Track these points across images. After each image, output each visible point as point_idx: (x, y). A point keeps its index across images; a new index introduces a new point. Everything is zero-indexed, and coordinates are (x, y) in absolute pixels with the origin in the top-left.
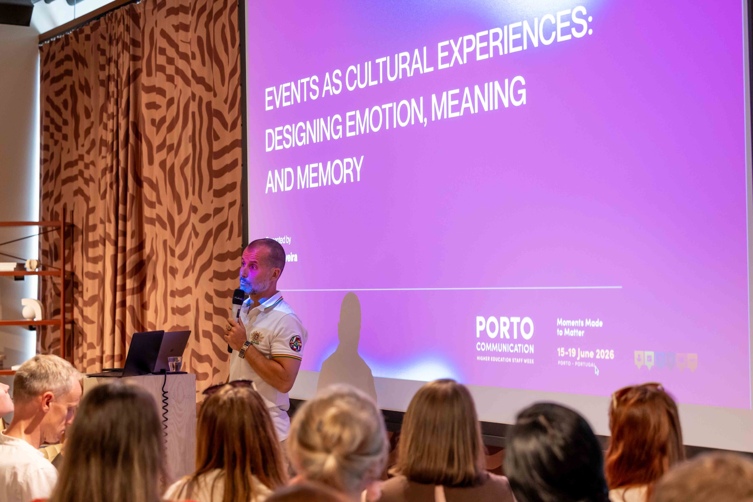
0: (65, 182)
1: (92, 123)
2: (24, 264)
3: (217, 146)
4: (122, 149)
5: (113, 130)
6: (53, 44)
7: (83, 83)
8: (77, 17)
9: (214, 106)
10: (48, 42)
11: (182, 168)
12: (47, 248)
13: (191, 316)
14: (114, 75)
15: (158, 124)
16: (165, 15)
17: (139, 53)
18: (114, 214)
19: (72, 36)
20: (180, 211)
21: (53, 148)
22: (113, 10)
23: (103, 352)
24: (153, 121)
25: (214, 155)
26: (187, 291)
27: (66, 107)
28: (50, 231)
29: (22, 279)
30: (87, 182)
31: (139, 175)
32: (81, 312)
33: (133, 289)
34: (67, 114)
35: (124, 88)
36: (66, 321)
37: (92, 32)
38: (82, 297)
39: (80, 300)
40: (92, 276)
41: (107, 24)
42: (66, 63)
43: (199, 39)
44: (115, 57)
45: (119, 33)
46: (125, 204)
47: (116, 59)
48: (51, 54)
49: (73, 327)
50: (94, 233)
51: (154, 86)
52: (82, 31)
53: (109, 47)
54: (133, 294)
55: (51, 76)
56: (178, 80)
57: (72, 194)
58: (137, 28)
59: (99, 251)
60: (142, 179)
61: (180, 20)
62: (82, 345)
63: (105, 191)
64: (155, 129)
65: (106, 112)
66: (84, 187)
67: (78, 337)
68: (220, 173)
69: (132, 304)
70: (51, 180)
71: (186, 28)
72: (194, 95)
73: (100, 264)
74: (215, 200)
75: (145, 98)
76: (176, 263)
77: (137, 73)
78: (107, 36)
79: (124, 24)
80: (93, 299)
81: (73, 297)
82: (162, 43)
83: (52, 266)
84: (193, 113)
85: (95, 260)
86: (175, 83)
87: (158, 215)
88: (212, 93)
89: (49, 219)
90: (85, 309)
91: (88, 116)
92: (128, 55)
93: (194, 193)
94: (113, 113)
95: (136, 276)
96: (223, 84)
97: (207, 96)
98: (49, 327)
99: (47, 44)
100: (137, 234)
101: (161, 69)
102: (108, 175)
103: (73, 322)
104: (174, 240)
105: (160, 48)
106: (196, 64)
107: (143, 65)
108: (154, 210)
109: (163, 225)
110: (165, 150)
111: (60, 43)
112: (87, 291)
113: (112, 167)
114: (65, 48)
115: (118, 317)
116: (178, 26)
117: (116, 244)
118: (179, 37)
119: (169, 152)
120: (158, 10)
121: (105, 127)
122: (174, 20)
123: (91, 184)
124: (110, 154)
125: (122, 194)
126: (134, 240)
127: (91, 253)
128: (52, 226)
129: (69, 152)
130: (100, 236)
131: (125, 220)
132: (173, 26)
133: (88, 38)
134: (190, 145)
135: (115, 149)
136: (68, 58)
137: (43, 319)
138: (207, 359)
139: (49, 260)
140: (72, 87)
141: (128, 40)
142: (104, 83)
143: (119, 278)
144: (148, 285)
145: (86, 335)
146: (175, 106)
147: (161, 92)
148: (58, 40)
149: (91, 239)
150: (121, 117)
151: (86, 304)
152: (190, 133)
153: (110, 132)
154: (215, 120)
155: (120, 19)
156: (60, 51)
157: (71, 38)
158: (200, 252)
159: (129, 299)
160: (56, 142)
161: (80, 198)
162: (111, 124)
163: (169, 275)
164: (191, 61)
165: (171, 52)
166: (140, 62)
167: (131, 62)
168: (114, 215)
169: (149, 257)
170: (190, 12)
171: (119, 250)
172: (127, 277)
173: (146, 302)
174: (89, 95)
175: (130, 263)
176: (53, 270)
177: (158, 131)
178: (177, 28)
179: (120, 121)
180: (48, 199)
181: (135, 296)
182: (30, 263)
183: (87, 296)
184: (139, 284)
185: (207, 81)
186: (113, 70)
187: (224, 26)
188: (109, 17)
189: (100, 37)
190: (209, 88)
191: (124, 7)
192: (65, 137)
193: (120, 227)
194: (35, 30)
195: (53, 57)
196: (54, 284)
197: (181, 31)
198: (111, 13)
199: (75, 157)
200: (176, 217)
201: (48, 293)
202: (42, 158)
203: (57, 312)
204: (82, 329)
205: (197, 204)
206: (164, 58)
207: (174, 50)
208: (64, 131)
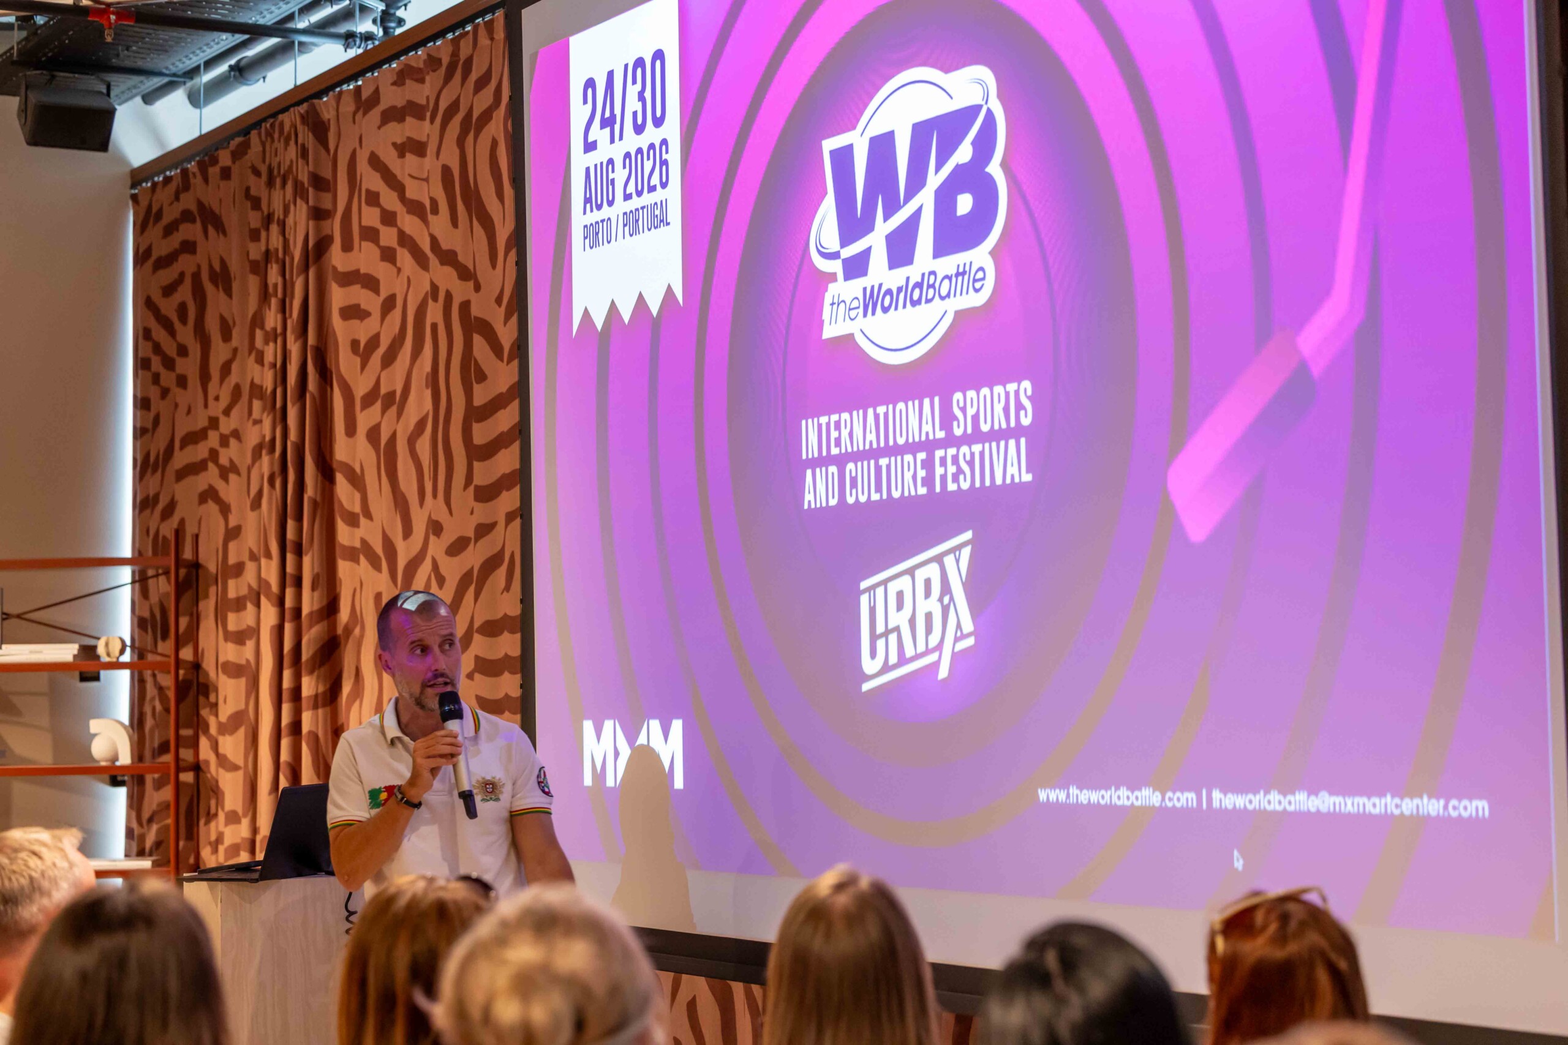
0: (181, 475)
1: (235, 350)
2: (95, 648)
3: (482, 394)
4: (293, 405)
5: (274, 365)
6: (160, 187)
7: (217, 267)
8: (204, 131)
9: (475, 311)
10: (149, 184)
11: (412, 442)
12: (146, 614)
14: (277, 250)
15: (364, 351)
16: (378, 123)
17: (327, 205)
18: (277, 540)
19: (196, 170)
20: (407, 532)
21: (157, 405)
22: (274, 115)
23: (255, 830)
24: (355, 344)
25: (476, 414)
27: (183, 319)
28: (152, 577)
29: (97, 678)
30: (224, 473)
31: (328, 458)
32: (215, 746)
33: (316, 696)
34: (186, 334)
35: (298, 276)
36: (182, 764)
37: (234, 162)
38: (217, 715)
39: (212, 722)
40: (235, 670)
41: (263, 144)
42: (183, 227)
43: (446, 171)
44: (279, 213)
45: (288, 163)
46: (299, 518)
47: (281, 217)
48: (154, 210)
49: (197, 778)
50: (239, 579)
51: (358, 271)
52: (214, 161)
53: (267, 191)
54: (315, 707)
55: (155, 255)
56: (404, 257)
57: (196, 499)
58: (323, 151)
59: (248, 617)
60: (335, 466)
61: (408, 134)
62: (216, 815)
63: (260, 493)
64: (358, 360)
65: (262, 328)
66: (220, 485)
67: (209, 799)
68: (488, 451)
69: (314, 729)
70: (155, 471)
71: (417, 148)
72: (435, 289)
73: (250, 644)
74: (479, 507)
75: (339, 297)
77: (323, 245)
78: (264, 169)
79: (296, 142)
80: (237, 719)
81: (198, 714)
82: (372, 180)
83: (155, 652)
84: (434, 327)
85: (238, 638)
86: (398, 265)
87: (364, 542)
88: (471, 284)
89: (150, 553)
90: (221, 739)
91: (227, 336)
92: (305, 206)
93: (435, 496)
94: (275, 329)
95: (322, 669)
96: (494, 266)
97: (461, 291)
98: (149, 778)
99: (147, 188)
100: (323, 580)
101: (370, 234)
102: (266, 459)
103: (197, 768)
105: (368, 191)
106: (440, 223)
107: (335, 227)
108: (356, 530)
109: (376, 564)
110: (378, 406)
111: (173, 186)
112: (225, 702)
113: (273, 440)
114: (182, 196)
115: (285, 756)
116: (403, 144)
117: (281, 602)
118: (405, 167)
119: (385, 408)
120: (365, 114)
121: (260, 360)
122: (397, 132)
123: (232, 477)
124: (268, 416)
125: (291, 498)
126: (316, 594)
127: (233, 622)
128: (157, 569)
129: (189, 412)
130: (250, 586)
131: (299, 552)
132: (394, 144)
133: (226, 173)
134: (428, 393)
135: (279, 404)
136: (187, 216)
137: (133, 762)
139: (149, 638)
140: (196, 277)
141: (304, 177)
142: (259, 268)
143: (287, 674)
144: (346, 688)
145: (223, 793)
146: (397, 313)
147: (371, 283)
148: (168, 180)
149: (232, 594)
150: (290, 337)
151: (223, 729)
152: (428, 368)
153: (270, 369)
154: (478, 341)
155: (289, 134)
156: (171, 204)
157: (194, 174)
159: (307, 718)
160: (165, 393)
161: (212, 507)
162: (270, 352)
164: (430, 217)
165: (390, 200)
166: (329, 222)
167: (311, 223)
168: (278, 543)
169: (348, 630)
170: (428, 114)
171: (287, 616)
172: (303, 673)
173: (343, 725)
174: (228, 292)
175: (309, 640)
176: (159, 658)
177: (363, 367)
178: (402, 149)
179: (288, 347)
180: (148, 511)
181: (320, 711)
182: (107, 645)
183: (226, 711)
184: (328, 686)
185: (460, 258)
186: (276, 241)
187: (494, 144)
188: (266, 128)
189: (249, 171)
190: (466, 274)
191: (296, 108)
192: (182, 382)
193: (290, 569)
194: (122, 160)
195: (159, 215)
196: (161, 689)
197: (408, 155)
198: (272, 120)
199: (202, 422)
200: (400, 545)
201: (148, 709)
202: (138, 425)
203: (164, 748)
204: (217, 782)
205: (442, 515)
206: (376, 211)
207: (395, 195)
208: (179, 370)
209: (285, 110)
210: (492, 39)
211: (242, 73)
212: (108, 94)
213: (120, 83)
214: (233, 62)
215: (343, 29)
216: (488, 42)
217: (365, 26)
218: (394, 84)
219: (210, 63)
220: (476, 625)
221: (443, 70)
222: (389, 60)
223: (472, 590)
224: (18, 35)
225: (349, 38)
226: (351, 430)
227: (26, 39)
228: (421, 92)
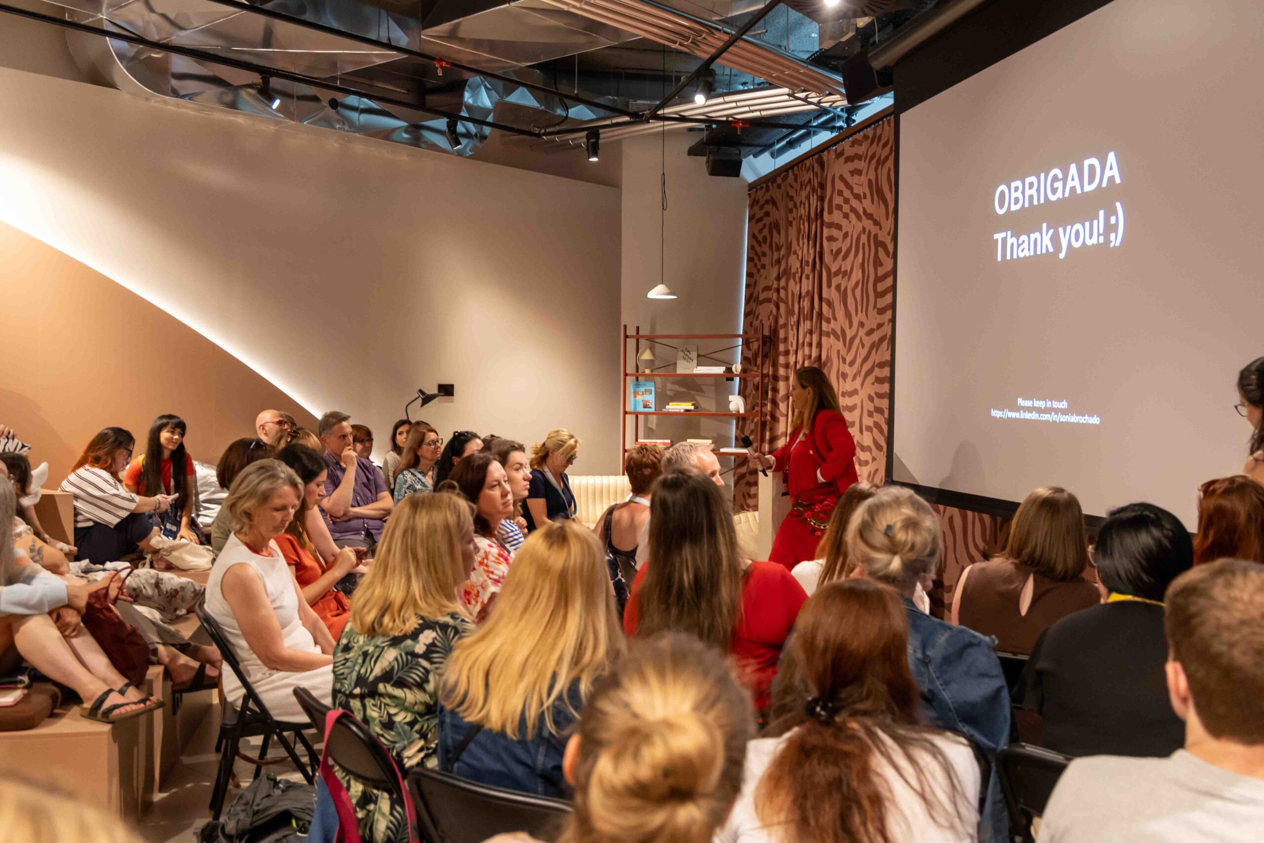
0: (762, 302)
2: (731, 368)
3: (879, 272)
5: (801, 260)
6: (759, 191)
7: (776, 223)
8: (777, 167)
9: (880, 238)
10: (755, 189)
11: (853, 290)
13: (857, 413)
15: (835, 255)
16: (844, 163)
17: (824, 194)
20: (851, 326)
21: (756, 276)
22: (802, 161)
24: (832, 252)
25: (879, 279)
26: (855, 392)
27: (765, 243)
28: (752, 342)
29: (730, 380)
31: (821, 296)
34: (765, 248)
35: (813, 223)
37: (783, 182)
40: (783, 378)
42: (766, 206)
43: (870, 181)
44: (804, 200)
45: (808, 179)
46: (812, 320)
48: (757, 200)
50: (785, 343)
51: (834, 222)
52: (775, 182)
53: (798, 192)
55: (757, 217)
56: (852, 217)
58: (822, 173)
60: (823, 299)
61: (855, 167)
64: (832, 258)
68: (882, 295)
70: (754, 302)
71: (858, 172)
72: (864, 229)
74: (878, 316)
75: (828, 233)
76: (846, 369)
77: (822, 211)
78: (794, 185)
79: (813, 170)
82: (839, 185)
83: (752, 370)
84: (863, 244)
86: (850, 219)
87: (833, 330)
88: (878, 227)
89: (749, 333)
92: (816, 196)
93: (862, 312)
96: (887, 219)
97: (874, 230)
98: (747, 419)
99: (754, 191)
101: (839, 207)
104: (846, 351)
105: (839, 190)
106: (867, 203)
107: (826, 205)
108: (830, 325)
109: (837, 338)
110: (841, 276)
111: (764, 190)
114: (766, 194)
116: (853, 171)
118: (853, 180)
119: (843, 277)
120: (839, 159)
121: (797, 257)
122: (851, 166)
123: (781, 304)
126: (818, 350)
127: (782, 359)
128: (755, 338)
129: (766, 278)
132: (850, 171)
133: (779, 186)
134: (860, 271)
136: (767, 202)
137: (745, 412)
138: (868, 449)
139: (749, 365)
140: (770, 226)
141: (816, 184)
142: (792, 224)
146: (849, 239)
147: (839, 227)
148: (761, 188)
149: (781, 349)
152: (860, 260)
153: (799, 261)
154: (880, 249)
155: (811, 167)
156: (762, 197)
158: (865, 360)
160: (757, 270)
162: (800, 254)
163: (841, 379)
164: (863, 200)
165: (847, 193)
166: (824, 201)
167: (818, 202)
169: (825, 364)
170: (863, 159)
174: (781, 233)
176: (754, 372)
178: (852, 173)
180: (750, 316)
182: (734, 367)
185: (874, 217)
186: (802, 211)
187: (889, 170)
189: (789, 186)
190: (877, 223)
191: (813, 157)
192: (764, 266)
193: (807, 339)
194: (745, 181)
195: (758, 202)
197: (855, 175)
198: (802, 163)
199: (771, 282)
200: (848, 331)
202: (748, 284)
203: (754, 407)
205: (864, 320)
206: (841, 198)
207: (849, 191)
208: (762, 262)
209: (808, 158)
210: (890, 126)
211: (791, 144)
212: (740, 155)
213: (744, 150)
214: (788, 140)
215: (831, 125)
216: (888, 128)
217: (840, 123)
218: (850, 146)
219: (779, 141)
220: (876, 363)
221: (869, 141)
222: (848, 137)
223: (875, 350)
224: (705, 133)
225: (832, 129)
226: (829, 285)
227: (709, 134)
228: (861, 150)
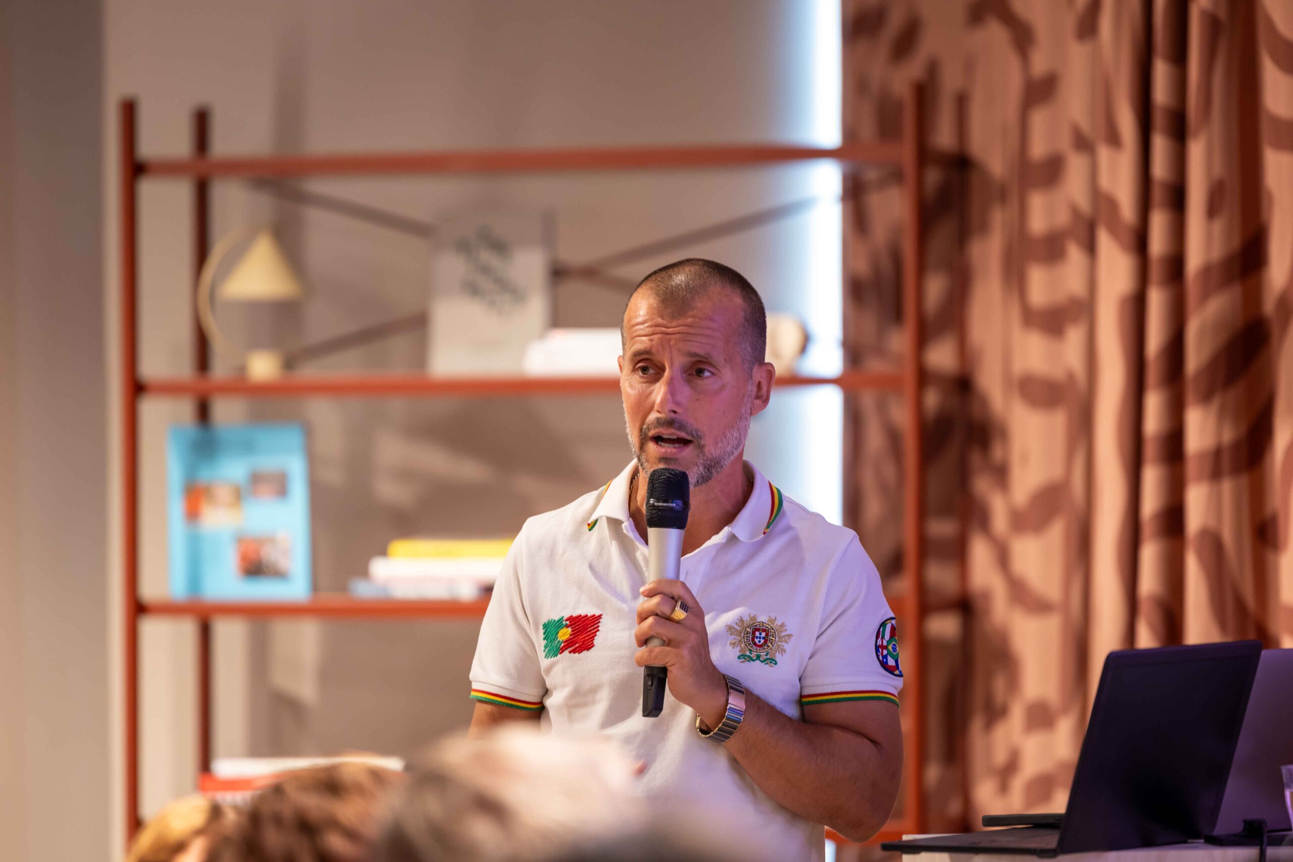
18: (1131, 103)
28: (873, 186)
32: (1004, 559)
33: (1218, 451)
36: (932, 597)
38: (1007, 492)
39: (997, 505)
40: (1045, 393)
49: (965, 629)
50: (1053, 193)
57: (961, 17)
59: (1069, 276)
67: (990, 675)
69: (1212, 524)
73: (1075, 337)
80: (1050, 499)
81: (966, 489)
85: (1051, 322)
89: (869, 134)
90: (1017, 546)
95: (1230, 393)
100: (1232, 194)
103: (966, 606)
112: (1022, 459)
115: (1149, 581)
117: (1140, 242)
126: (1217, 224)
127: (1041, 285)
128: (882, 169)
131: (1179, 132)
143: (1154, 402)
149: (1037, 224)
151: (1021, 522)
159: (1197, 498)
161: (995, 32)
168: (1133, 109)
171: (1156, 272)
172: (1189, 400)
175: (1202, 327)
181: (1228, 485)
183: (1026, 483)
193: (1160, 169)
